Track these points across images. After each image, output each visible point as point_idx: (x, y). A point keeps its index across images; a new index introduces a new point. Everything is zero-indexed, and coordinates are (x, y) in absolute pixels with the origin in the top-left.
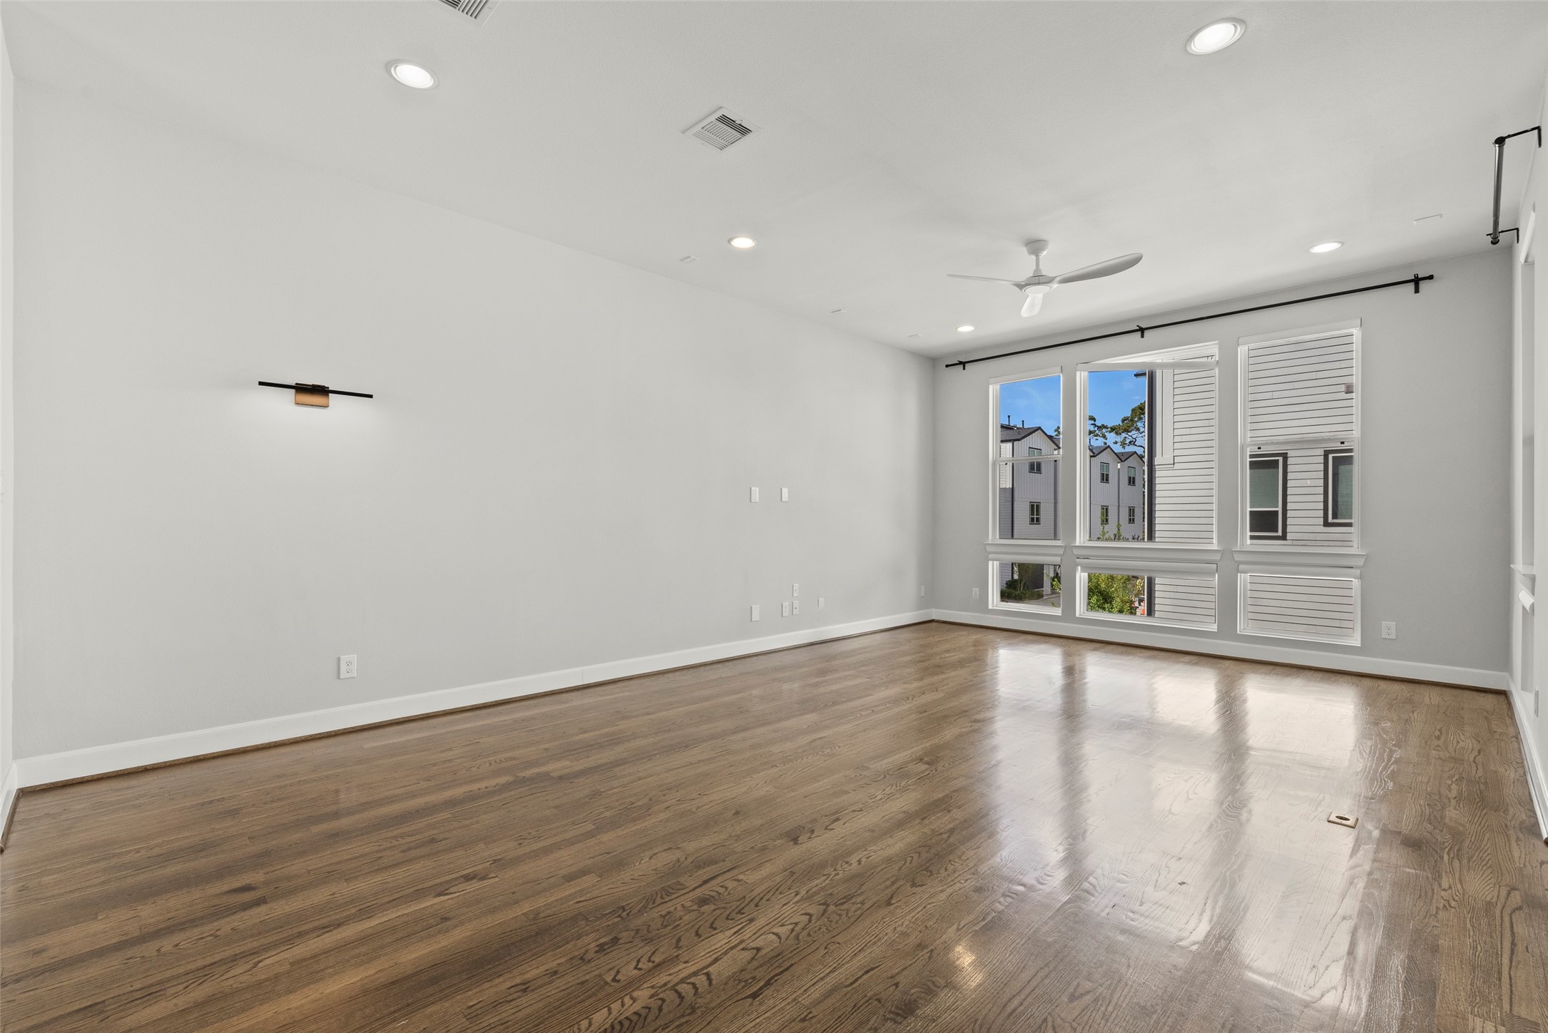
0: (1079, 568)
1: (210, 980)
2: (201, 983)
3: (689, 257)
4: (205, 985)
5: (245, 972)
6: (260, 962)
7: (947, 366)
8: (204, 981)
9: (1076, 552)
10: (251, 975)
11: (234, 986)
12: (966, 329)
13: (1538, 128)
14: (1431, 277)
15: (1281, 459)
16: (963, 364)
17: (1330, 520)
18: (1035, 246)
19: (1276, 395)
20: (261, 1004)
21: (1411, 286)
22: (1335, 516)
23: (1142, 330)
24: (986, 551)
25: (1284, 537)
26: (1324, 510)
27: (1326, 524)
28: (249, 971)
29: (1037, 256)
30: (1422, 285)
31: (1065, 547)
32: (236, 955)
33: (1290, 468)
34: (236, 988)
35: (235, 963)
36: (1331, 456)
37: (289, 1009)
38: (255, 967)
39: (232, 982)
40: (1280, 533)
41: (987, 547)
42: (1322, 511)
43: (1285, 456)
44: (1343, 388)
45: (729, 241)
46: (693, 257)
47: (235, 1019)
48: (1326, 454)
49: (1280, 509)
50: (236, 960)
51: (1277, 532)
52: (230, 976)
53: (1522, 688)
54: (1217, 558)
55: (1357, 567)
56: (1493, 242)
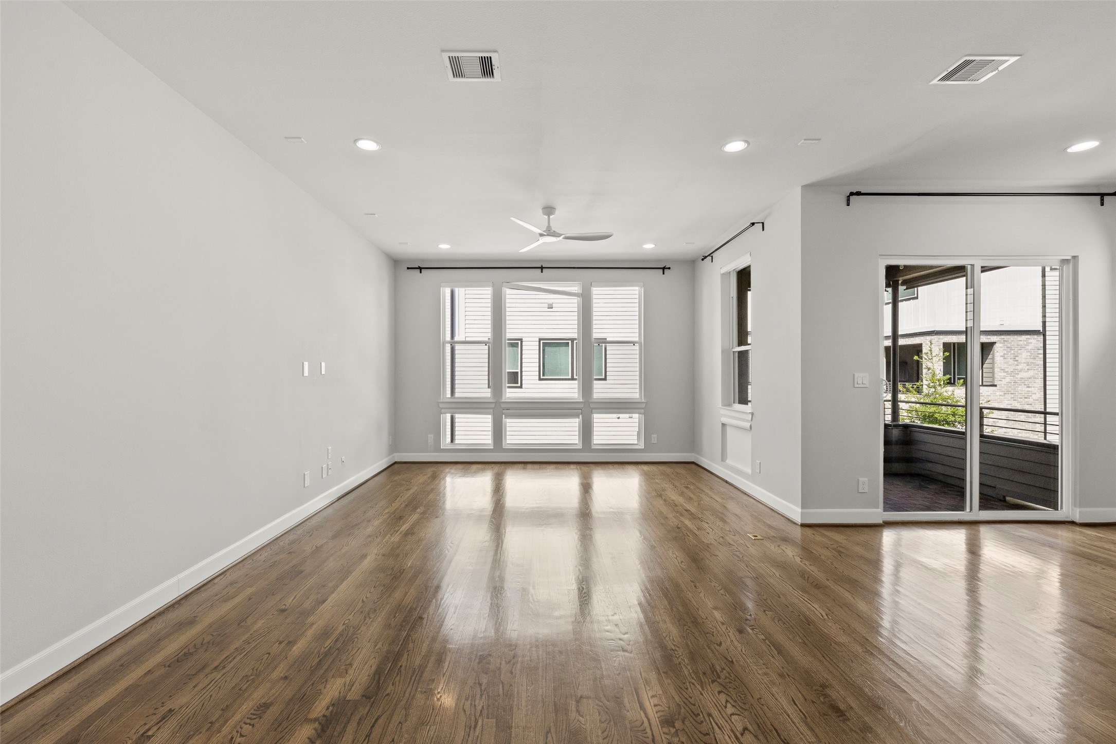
0: (504, 416)
3: (300, 138)
7: (408, 268)
9: (503, 406)
12: (444, 247)
13: (763, 223)
14: (669, 268)
15: (519, 342)
16: (420, 269)
17: (542, 377)
18: (549, 210)
19: (517, 305)
21: (661, 270)
22: (543, 375)
23: (542, 268)
24: (439, 407)
25: (521, 387)
26: (539, 371)
29: (549, 217)
30: (666, 271)
31: (496, 403)
33: (524, 348)
36: (542, 342)
40: (519, 385)
41: (440, 404)
43: (521, 340)
44: (546, 305)
45: (356, 141)
46: (302, 139)
48: (540, 340)
49: (519, 371)
51: (518, 383)
53: (722, 461)
54: (581, 406)
55: (643, 408)
56: (703, 260)
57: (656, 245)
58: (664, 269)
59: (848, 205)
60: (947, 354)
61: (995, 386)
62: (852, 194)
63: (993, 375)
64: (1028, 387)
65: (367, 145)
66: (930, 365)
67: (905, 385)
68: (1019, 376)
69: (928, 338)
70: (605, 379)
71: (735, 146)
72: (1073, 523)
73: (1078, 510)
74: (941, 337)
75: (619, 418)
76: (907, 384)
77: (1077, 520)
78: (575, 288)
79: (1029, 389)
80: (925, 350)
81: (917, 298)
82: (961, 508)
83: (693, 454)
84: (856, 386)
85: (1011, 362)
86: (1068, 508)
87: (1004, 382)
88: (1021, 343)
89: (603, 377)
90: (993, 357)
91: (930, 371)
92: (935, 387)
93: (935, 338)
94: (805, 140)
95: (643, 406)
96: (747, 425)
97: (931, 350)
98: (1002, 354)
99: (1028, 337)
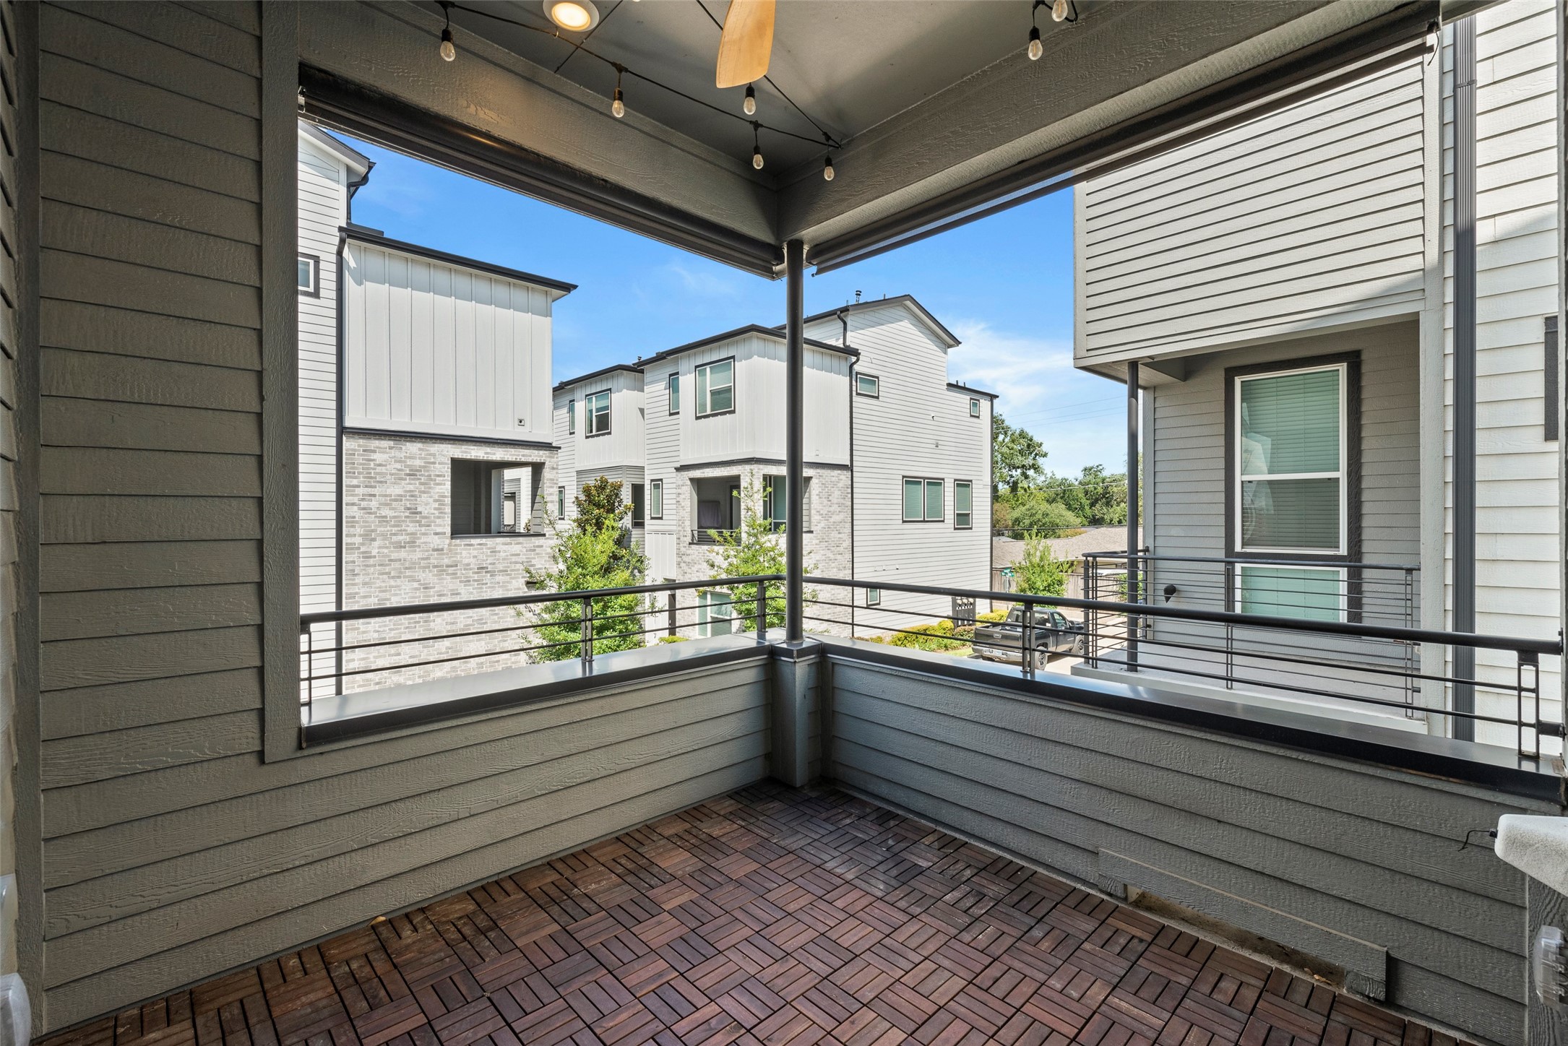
60: (769, 489)
61: (812, 532)
63: (810, 519)
64: (839, 533)
66: (750, 504)
67: (722, 532)
68: (832, 520)
69: (748, 467)
74: (761, 466)
76: (724, 531)
79: (840, 536)
80: (743, 484)
81: (733, 412)
85: (825, 502)
87: (819, 527)
88: (833, 479)
90: (810, 495)
91: (750, 513)
92: (755, 536)
93: (755, 467)
97: (751, 484)
98: (817, 492)
99: (839, 472)
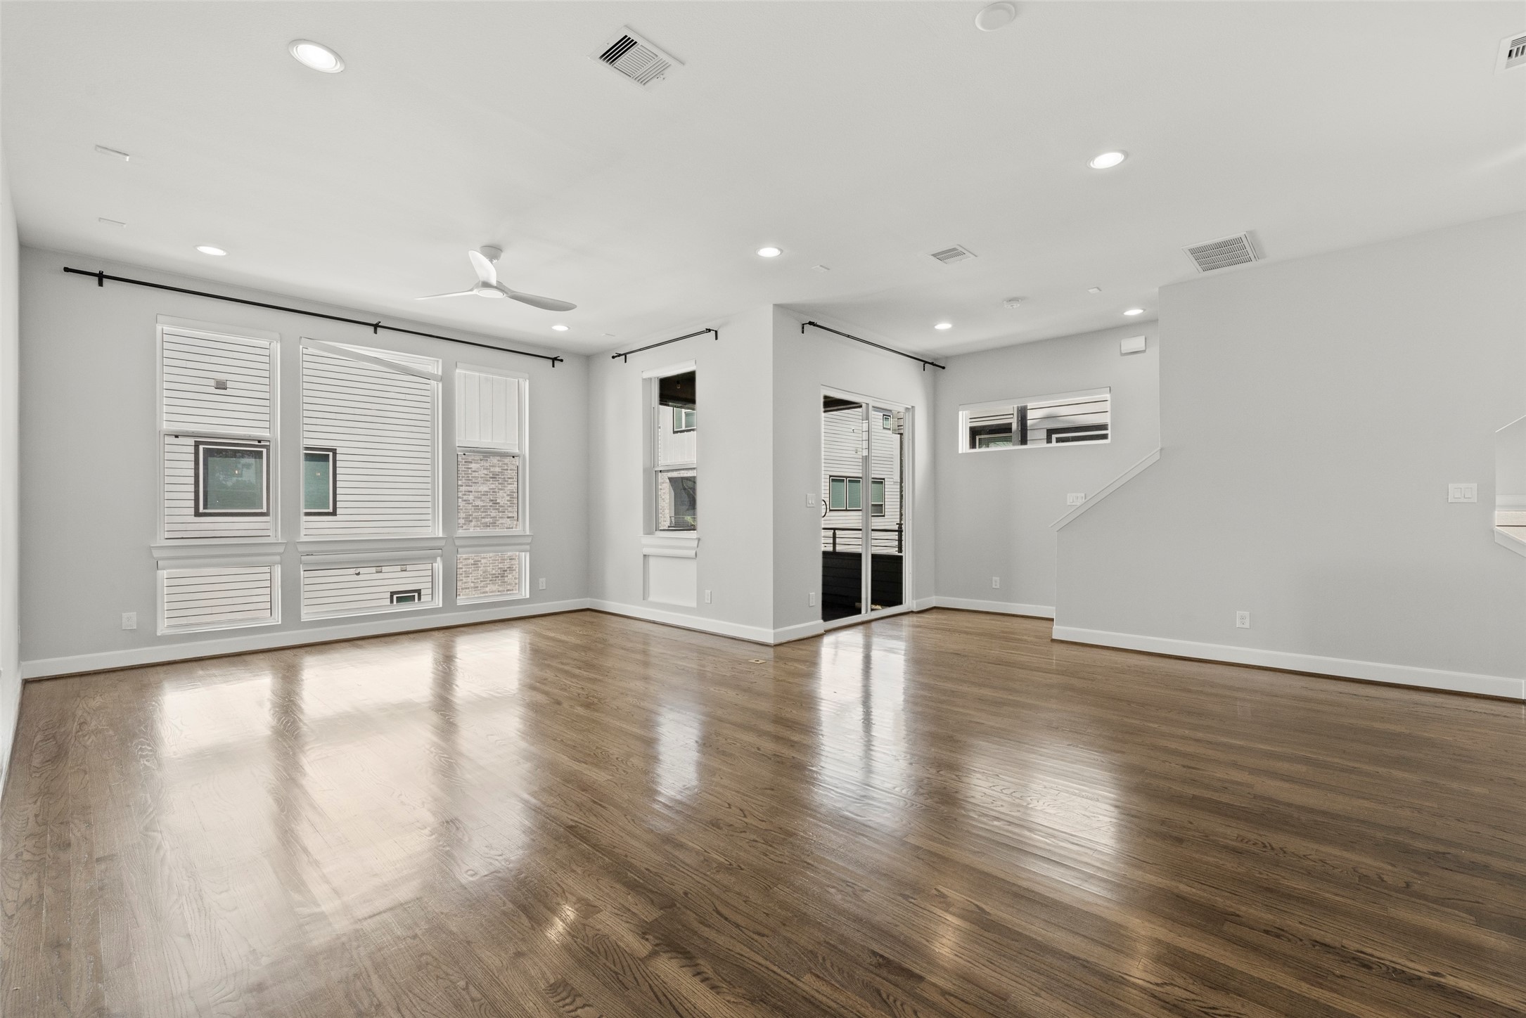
1: (1206, 1005)
2: (1214, 1008)
4: (1212, 1003)
5: (1176, 986)
6: (1157, 984)
7: (66, 270)
8: (1210, 1008)
9: (301, 548)
10: (1173, 979)
11: (1191, 981)
12: (210, 252)
13: (716, 331)
14: (562, 360)
16: (104, 278)
17: (201, 510)
18: (492, 251)
20: (1185, 950)
23: (376, 326)
26: (195, 500)
27: (197, 514)
28: (1172, 984)
30: (557, 363)
32: (1170, 1011)
34: (1191, 978)
35: (1176, 1002)
36: (201, 447)
37: (1171, 931)
38: (1166, 983)
39: (1190, 986)
41: (154, 552)
42: (193, 501)
47: (1207, 955)
50: (1174, 1005)
52: (1188, 993)
53: (644, 599)
54: (442, 543)
55: (528, 544)
56: (613, 357)
57: (569, 328)
58: (554, 359)
59: (803, 333)
62: (811, 323)
65: (315, 57)
70: (334, 513)
71: (769, 252)
72: (912, 612)
73: (915, 602)
75: (358, 574)
77: (915, 610)
78: (435, 367)
82: (858, 611)
83: (589, 599)
84: (808, 505)
86: (910, 601)
89: (331, 510)
94: (821, 266)
95: (529, 540)
96: (692, 553)
